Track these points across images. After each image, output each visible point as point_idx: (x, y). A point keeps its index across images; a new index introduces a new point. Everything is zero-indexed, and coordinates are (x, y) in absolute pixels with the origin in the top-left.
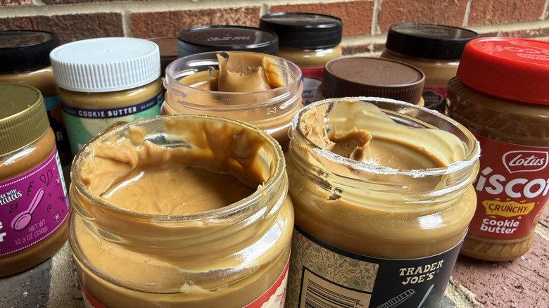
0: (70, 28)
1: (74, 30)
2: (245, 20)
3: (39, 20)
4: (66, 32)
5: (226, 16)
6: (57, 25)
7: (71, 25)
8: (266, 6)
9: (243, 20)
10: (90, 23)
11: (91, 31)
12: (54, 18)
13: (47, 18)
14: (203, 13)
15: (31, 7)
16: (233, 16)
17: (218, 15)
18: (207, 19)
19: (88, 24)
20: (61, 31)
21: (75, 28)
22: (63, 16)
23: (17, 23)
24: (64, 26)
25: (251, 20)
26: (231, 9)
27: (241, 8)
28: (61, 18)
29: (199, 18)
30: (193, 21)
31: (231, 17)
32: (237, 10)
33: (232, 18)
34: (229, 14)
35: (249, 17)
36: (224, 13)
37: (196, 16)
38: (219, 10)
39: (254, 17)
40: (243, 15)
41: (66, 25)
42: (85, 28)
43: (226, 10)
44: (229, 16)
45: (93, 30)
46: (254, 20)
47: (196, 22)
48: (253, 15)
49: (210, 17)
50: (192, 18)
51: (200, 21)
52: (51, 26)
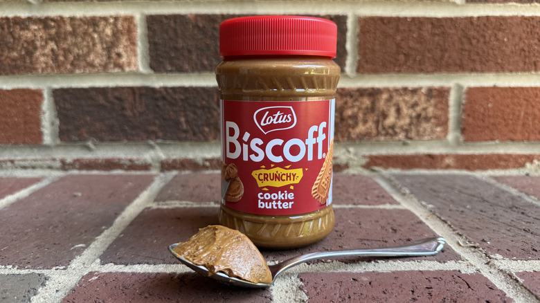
0: (180, 104)
1: (184, 107)
2: (425, 106)
3: (144, 92)
4: (175, 109)
5: (397, 98)
6: (164, 98)
7: (182, 100)
8: (460, 88)
9: (423, 105)
10: (206, 98)
11: (206, 110)
12: (163, 90)
13: (153, 90)
14: (362, 92)
15: (136, 74)
16: (407, 98)
17: (385, 96)
18: (367, 102)
19: (203, 99)
20: (168, 107)
21: (186, 105)
22: (174, 89)
23: (117, 94)
24: (173, 101)
25: (435, 106)
26: (405, 89)
27: (421, 88)
28: (170, 91)
29: (356, 100)
30: (346, 103)
31: (404, 100)
32: (415, 91)
33: (406, 102)
34: (401, 95)
35: (433, 101)
36: (394, 94)
37: (351, 96)
38: (387, 90)
39: (441, 102)
40: (423, 98)
41: (175, 99)
42: (199, 104)
43: (396, 90)
44: (401, 99)
45: (209, 108)
46: (439, 106)
47: (350, 104)
48: (438, 99)
49: (372, 99)
50: (345, 99)
51: (357, 103)
52: (157, 99)
